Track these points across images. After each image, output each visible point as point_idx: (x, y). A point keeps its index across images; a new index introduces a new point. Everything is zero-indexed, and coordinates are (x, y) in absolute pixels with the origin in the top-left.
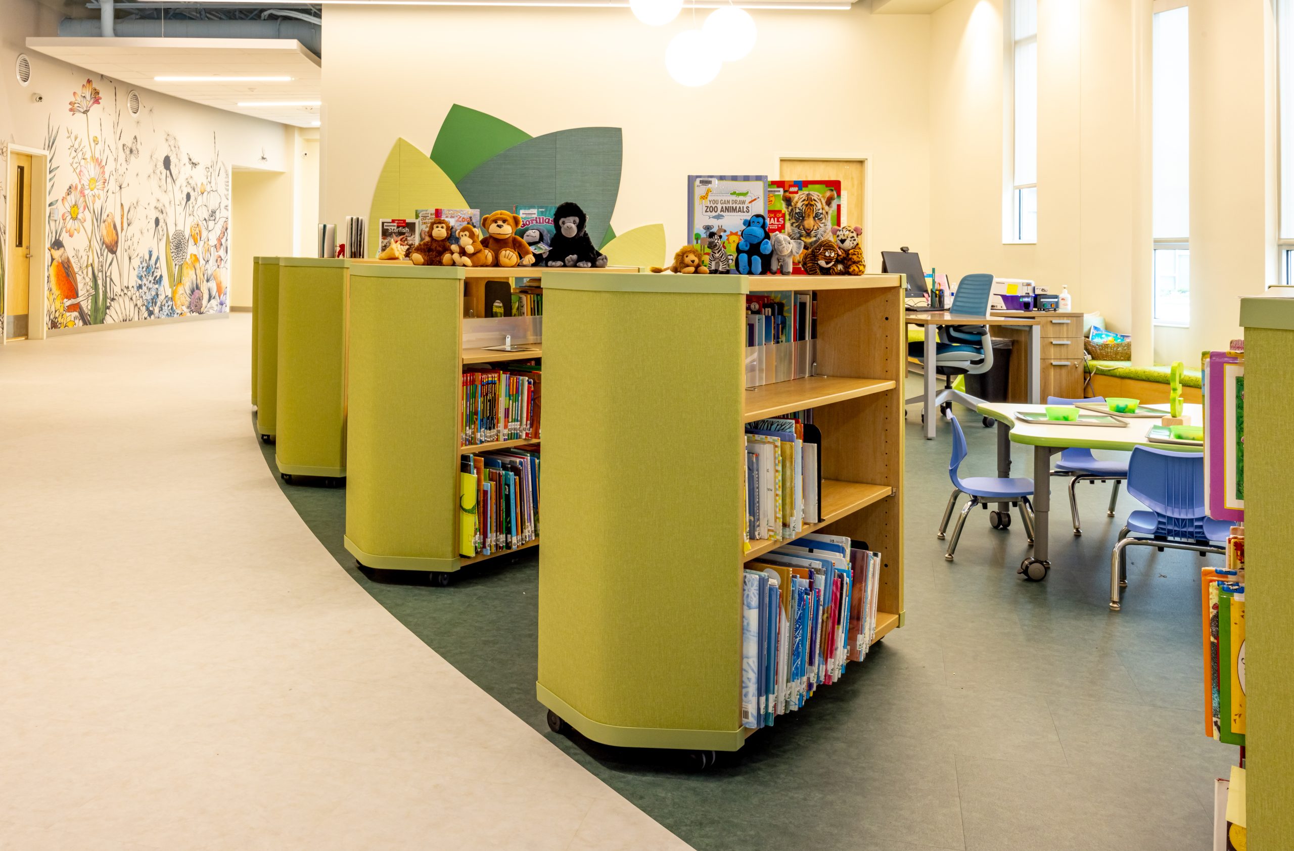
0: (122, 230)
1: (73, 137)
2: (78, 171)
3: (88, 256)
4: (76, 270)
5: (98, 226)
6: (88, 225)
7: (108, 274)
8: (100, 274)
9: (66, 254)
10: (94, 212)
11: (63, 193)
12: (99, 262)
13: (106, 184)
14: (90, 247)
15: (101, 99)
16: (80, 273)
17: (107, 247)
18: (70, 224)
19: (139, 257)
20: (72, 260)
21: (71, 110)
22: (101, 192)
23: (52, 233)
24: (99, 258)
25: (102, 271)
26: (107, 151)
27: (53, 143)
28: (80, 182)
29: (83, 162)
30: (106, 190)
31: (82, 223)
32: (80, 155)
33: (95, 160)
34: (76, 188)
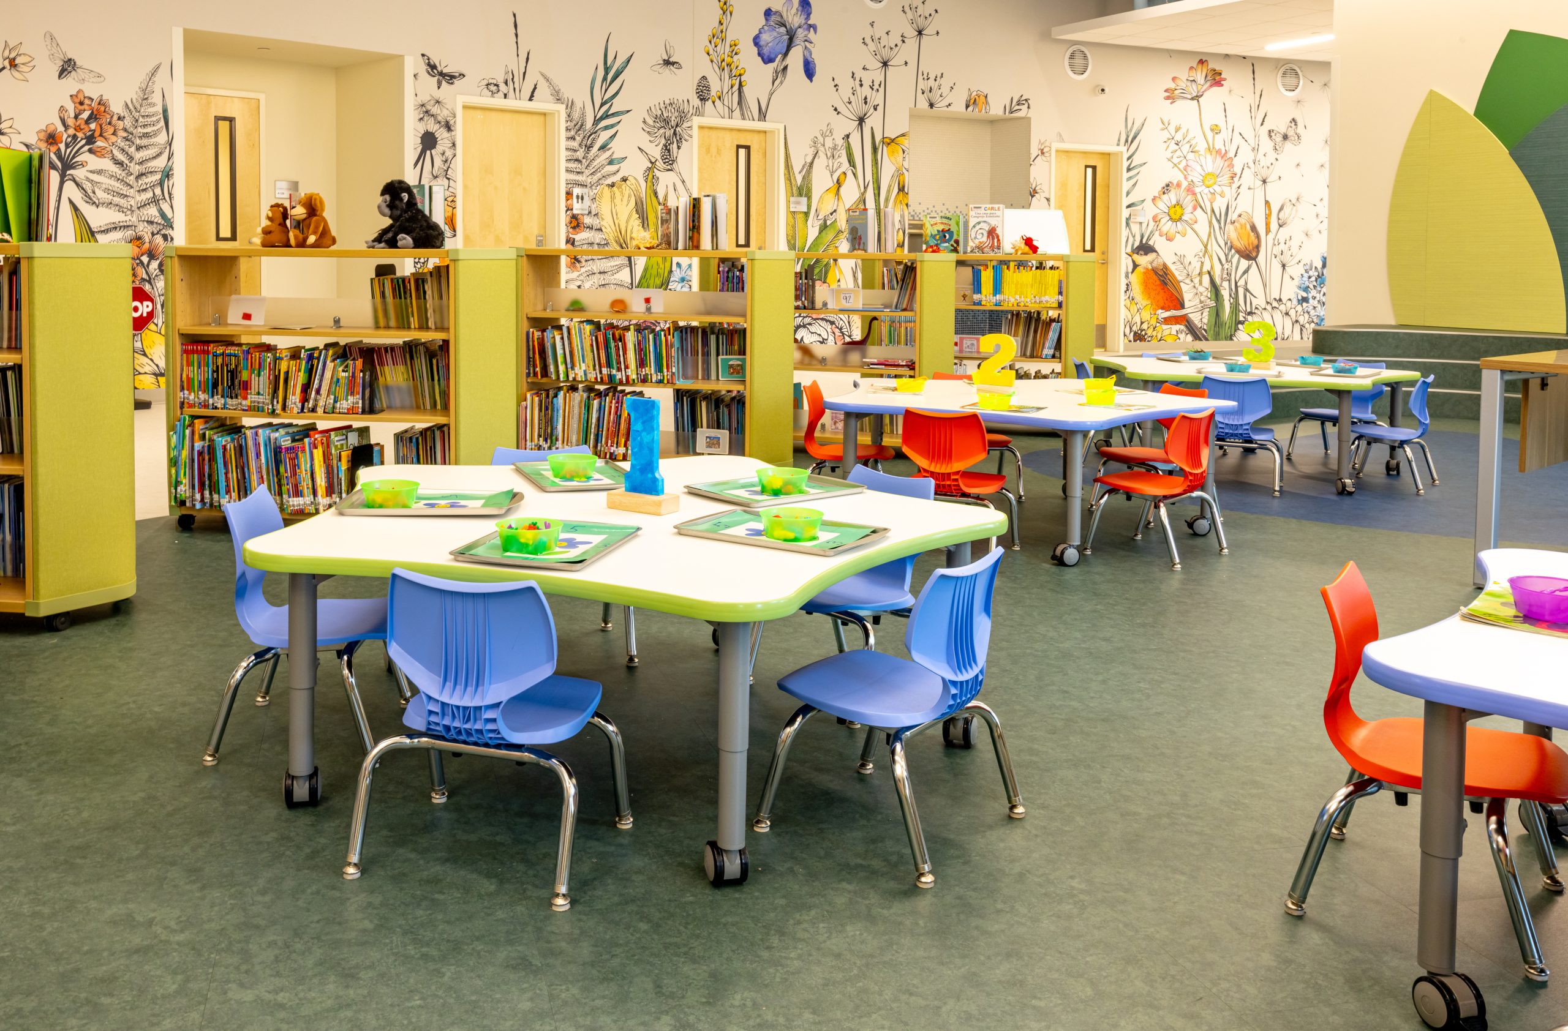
0: (1268, 231)
1: (1172, 128)
2: (1181, 166)
3: (1202, 263)
4: (1179, 278)
5: (1220, 228)
6: (1203, 227)
7: (1241, 283)
8: (1226, 284)
9: (1160, 261)
10: (1213, 211)
11: (1156, 190)
12: (1223, 269)
13: (1236, 179)
14: (1206, 251)
15: (1225, 80)
16: (1188, 281)
17: (1238, 251)
18: (1167, 226)
19: (1301, 264)
20: (1172, 268)
21: (1167, 98)
22: (1227, 190)
23: (1134, 237)
24: (1222, 265)
25: (1229, 281)
26: (1237, 139)
27: (1134, 138)
28: (1186, 178)
29: (1190, 156)
30: (1235, 186)
31: (1190, 225)
32: (1186, 148)
33: (1214, 153)
34: (1179, 185)
